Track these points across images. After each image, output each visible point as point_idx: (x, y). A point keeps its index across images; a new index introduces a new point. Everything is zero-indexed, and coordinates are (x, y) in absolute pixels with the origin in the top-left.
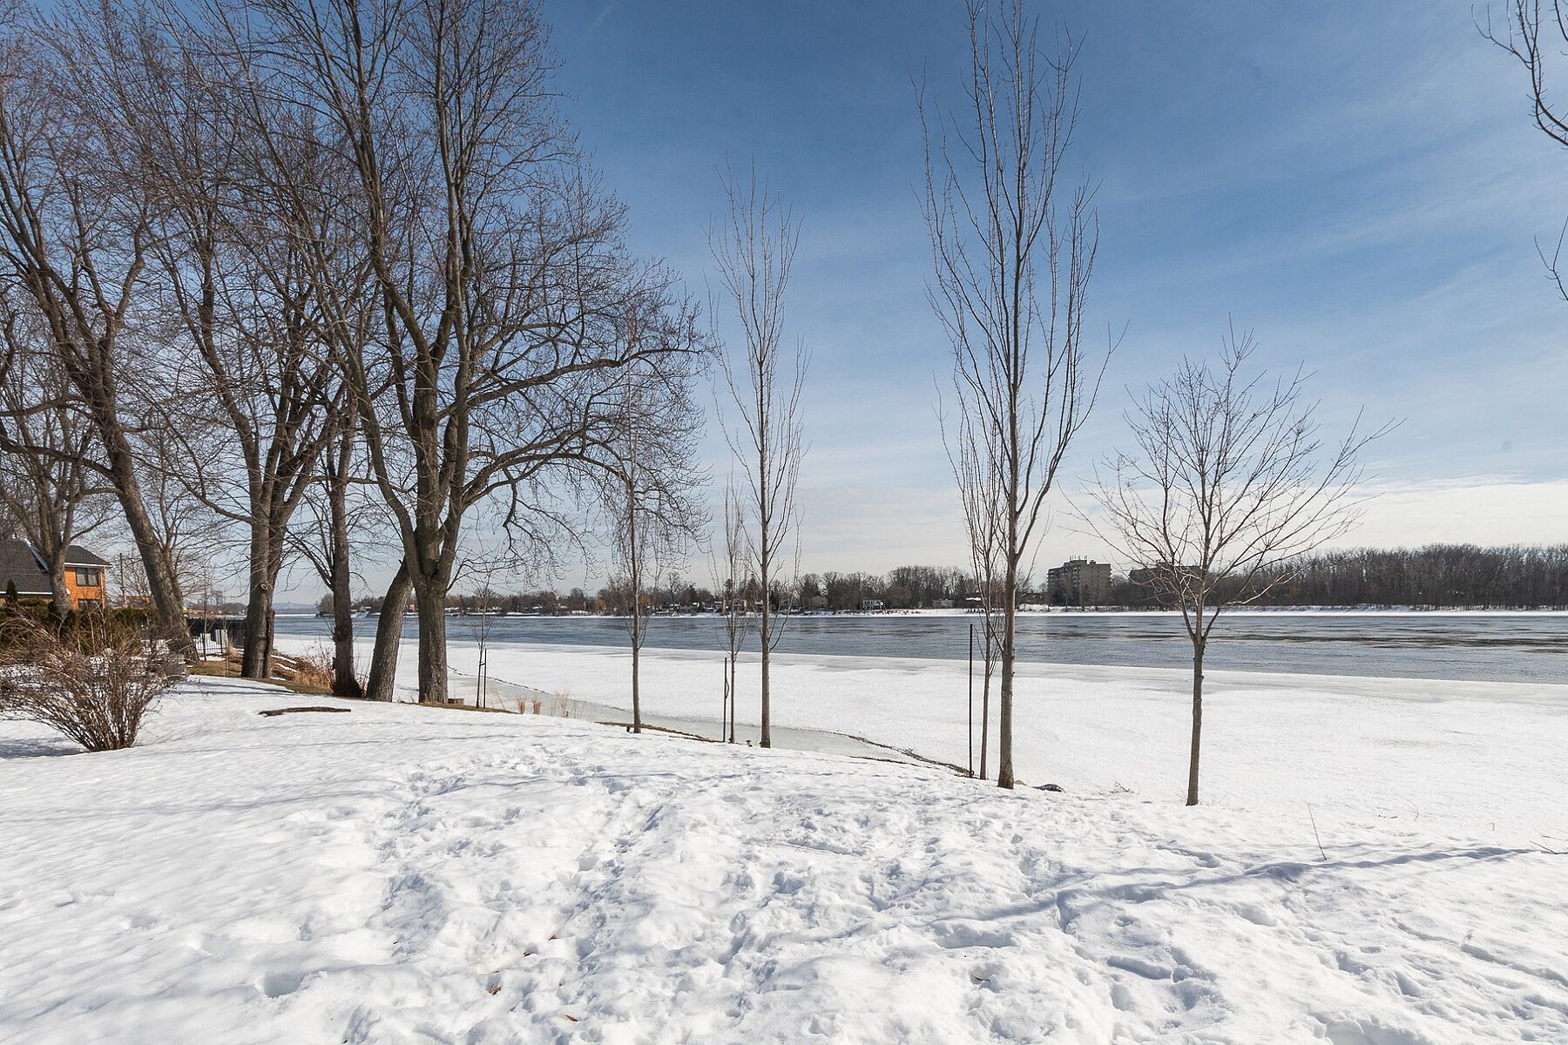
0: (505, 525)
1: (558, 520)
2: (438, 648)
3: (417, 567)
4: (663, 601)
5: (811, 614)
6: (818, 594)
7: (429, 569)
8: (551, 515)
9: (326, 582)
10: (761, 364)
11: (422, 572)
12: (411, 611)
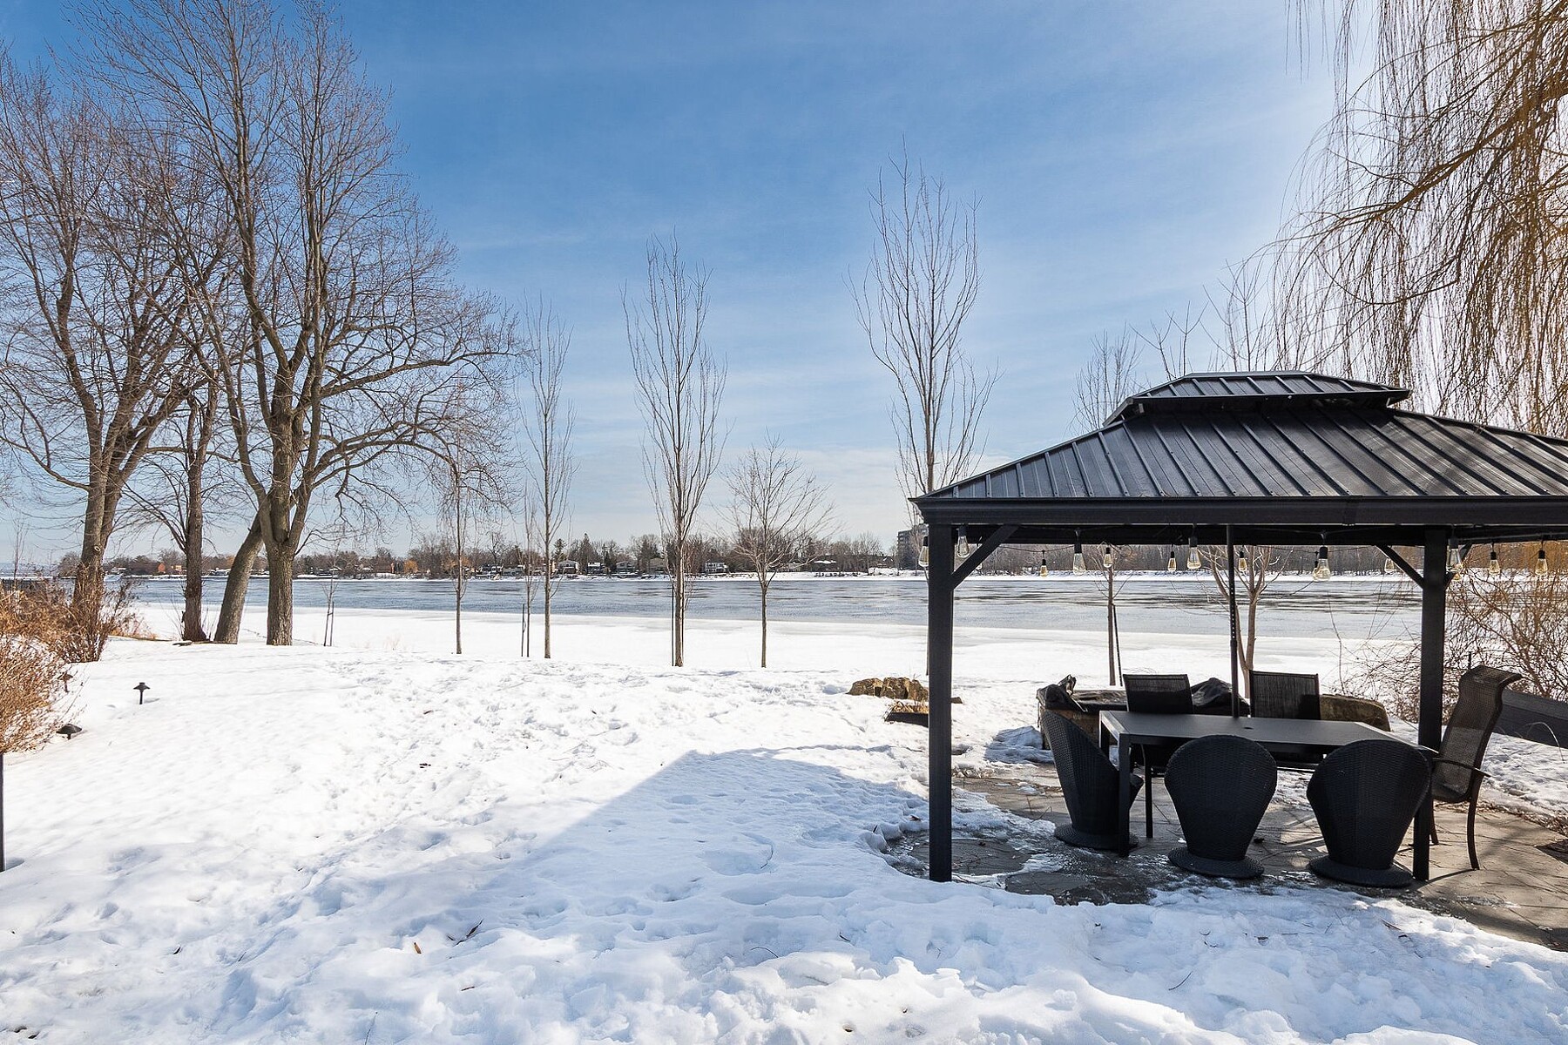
0: (337, 496)
1: (391, 493)
2: (285, 602)
3: (271, 535)
4: (485, 564)
5: (649, 577)
6: (657, 556)
7: (280, 537)
8: (382, 488)
9: (181, 546)
10: (546, 416)
11: (274, 538)
12: (177, 573)
